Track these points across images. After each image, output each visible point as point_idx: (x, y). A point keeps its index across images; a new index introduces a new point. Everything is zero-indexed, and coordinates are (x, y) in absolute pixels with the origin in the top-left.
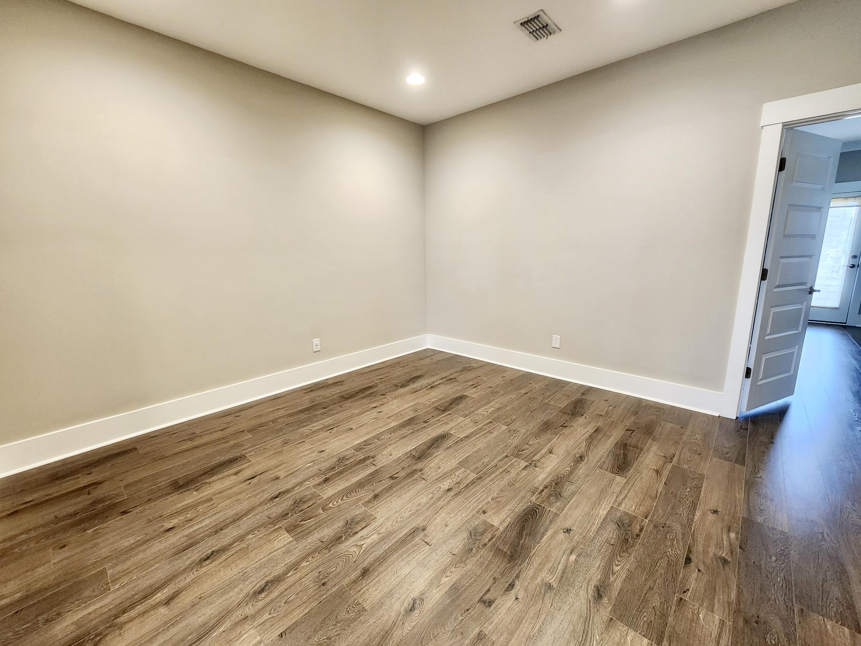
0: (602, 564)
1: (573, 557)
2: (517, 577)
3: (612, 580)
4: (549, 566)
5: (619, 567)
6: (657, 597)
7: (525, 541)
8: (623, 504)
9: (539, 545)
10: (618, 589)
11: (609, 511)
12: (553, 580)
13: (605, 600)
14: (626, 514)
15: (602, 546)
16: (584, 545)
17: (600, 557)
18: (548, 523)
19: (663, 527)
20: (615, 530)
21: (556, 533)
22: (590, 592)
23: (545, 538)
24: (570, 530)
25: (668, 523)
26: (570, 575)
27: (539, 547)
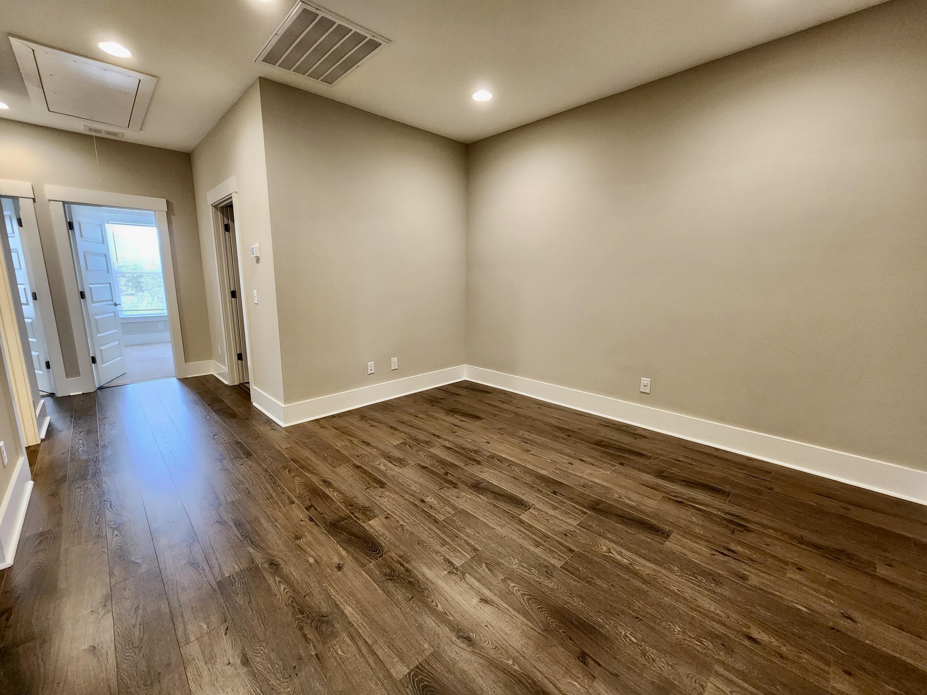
0: (293, 578)
1: (311, 560)
2: (316, 524)
3: (276, 579)
4: (314, 543)
5: (282, 589)
6: (242, 602)
7: (344, 535)
8: (351, 642)
9: (335, 542)
10: (267, 578)
11: (347, 617)
12: (301, 542)
13: (266, 565)
14: (334, 635)
15: (308, 587)
16: (318, 573)
17: (299, 580)
18: (355, 555)
19: (295, 668)
20: (320, 609)
21: (341, 557)
22: (278, 560)
23: (341, 549)
24: (339, 570)
25: (296, 681)
26: (299, 552)
27: (333, 542)
